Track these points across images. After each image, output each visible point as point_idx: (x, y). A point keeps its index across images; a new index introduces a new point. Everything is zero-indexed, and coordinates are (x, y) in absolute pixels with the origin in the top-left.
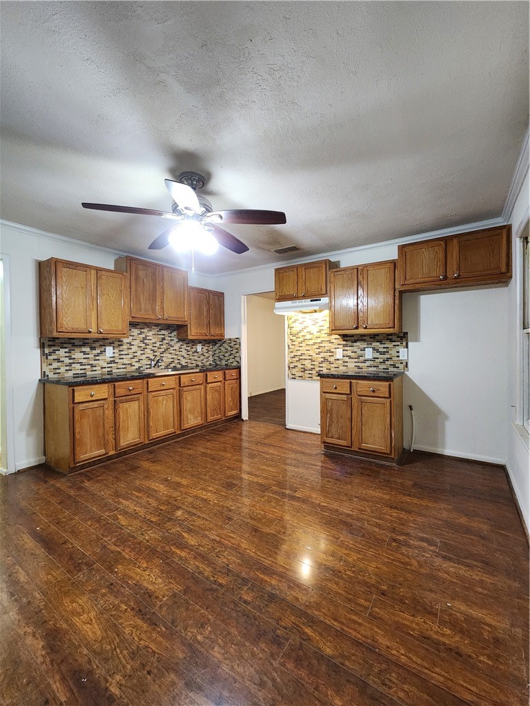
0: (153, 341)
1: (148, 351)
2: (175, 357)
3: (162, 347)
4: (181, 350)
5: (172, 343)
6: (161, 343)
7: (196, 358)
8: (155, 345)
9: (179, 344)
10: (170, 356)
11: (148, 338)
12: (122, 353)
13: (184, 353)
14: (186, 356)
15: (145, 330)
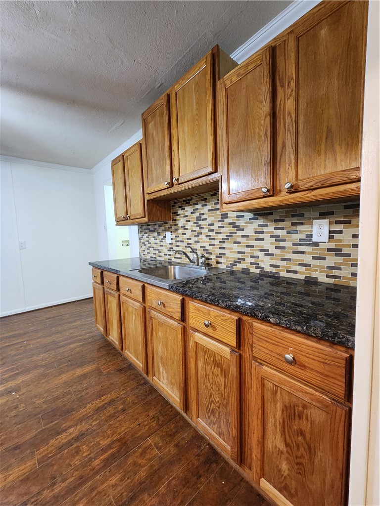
0: (209, 221)
1: (202, 237)
2: (248, 250)
3: (222, 230)
4: (261, 236)
5: (241, 223)
6: (220, 224)
7: (307, 259)
8: (212, 228)
9: (255, 224)
10: (236, 248)
11: (203, 217)
12: (178, 239)
13: (268, 243)
14: (272, 250)
15: (199, 206)
